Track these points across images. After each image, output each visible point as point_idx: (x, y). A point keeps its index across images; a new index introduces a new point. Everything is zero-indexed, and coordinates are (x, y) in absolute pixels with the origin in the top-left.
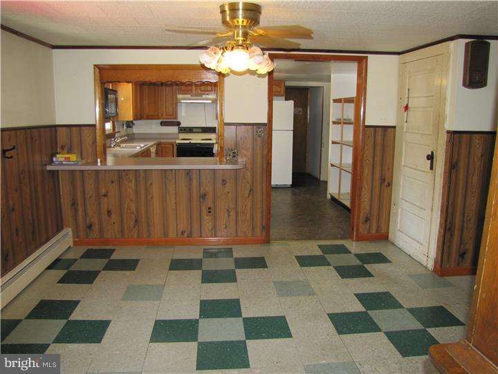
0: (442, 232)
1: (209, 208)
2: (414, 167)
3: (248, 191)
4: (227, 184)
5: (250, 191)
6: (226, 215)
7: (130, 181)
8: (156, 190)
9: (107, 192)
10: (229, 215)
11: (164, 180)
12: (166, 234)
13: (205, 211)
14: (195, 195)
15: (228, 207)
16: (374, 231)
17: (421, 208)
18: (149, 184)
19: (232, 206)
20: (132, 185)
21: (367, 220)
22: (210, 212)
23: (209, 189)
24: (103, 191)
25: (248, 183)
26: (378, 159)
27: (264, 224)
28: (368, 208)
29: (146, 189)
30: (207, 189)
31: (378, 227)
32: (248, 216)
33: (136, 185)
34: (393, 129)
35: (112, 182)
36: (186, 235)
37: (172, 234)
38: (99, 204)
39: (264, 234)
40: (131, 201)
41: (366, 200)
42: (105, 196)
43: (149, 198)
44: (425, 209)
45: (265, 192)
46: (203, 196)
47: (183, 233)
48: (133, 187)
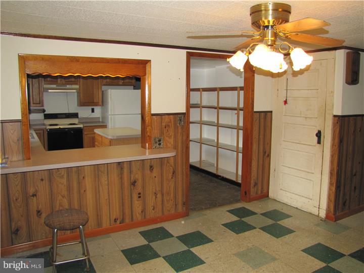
0: (334, 189)
1: (139, 194)
2: (298, 142)
3: (172, 174)
4: (154, 170)
5: (173, 174)
6: (154, 197)
7: (62, 177)
8: (88, 183)
9: (36, 191)
10: (156, 197)
11: (97, 172)
12: (99, 224)
13: (135, 196)
14: (126, 183)
15: (156, 190)
16: (259, 192)
17: (308, 172)
18: (81, 177)
19: (158, 189)
20: (64, 181)
21: (256, 184)
22: (140, 197)
23: (139, 176)
24: (31, 191)
25: (172, 166)
26: (261, 137)
27: (184, 200)
28: (256, 176)
29: (79, 183)
30: (137, 176)
31: (262, 188)
32: (172, 195)
33: (68, 180)
34: (270, 113)
35: (42, 180)
36: (118, 222)
37: (106, 224)
38: (27, 205)
39: (184, 208)
40: (63, 197)
41: (255, 169)
42: (34, 195)
43: (82, 191)
44: (313, 173)
45: (185, 172)
46: (134, 183)
47: (115, 220)
48: (65, 183)
